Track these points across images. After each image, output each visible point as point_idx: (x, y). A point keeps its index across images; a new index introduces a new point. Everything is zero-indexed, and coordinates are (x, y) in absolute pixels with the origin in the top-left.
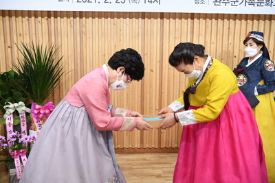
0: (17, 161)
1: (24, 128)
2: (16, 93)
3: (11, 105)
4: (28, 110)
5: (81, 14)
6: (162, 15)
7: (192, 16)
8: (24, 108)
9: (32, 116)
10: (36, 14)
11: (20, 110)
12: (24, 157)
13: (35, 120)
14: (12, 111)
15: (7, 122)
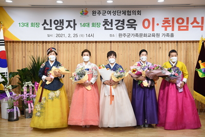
0: (29, 105)
1: (31, 93)
2: (28, 77)
3: (26, 83)
4: (33, 86)
5: (58, 42)
6: (96, 42)
7: (111, 42)
8: (32, 84)
9: (35, 88)
10: (37, 42)
11: (30, 85)
12: (32, 104)
13: (36, 90)
14: (26, 85)
15: (24, 90)
